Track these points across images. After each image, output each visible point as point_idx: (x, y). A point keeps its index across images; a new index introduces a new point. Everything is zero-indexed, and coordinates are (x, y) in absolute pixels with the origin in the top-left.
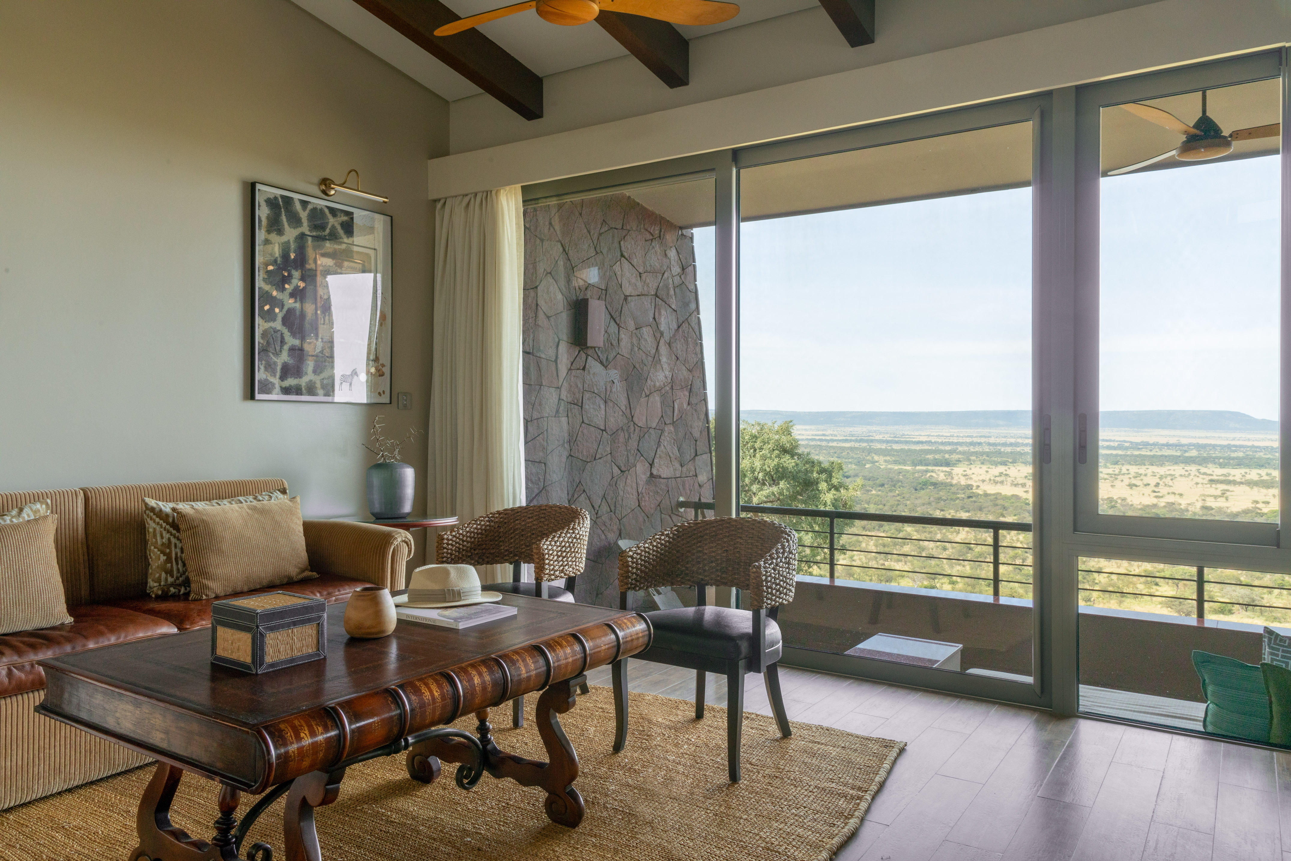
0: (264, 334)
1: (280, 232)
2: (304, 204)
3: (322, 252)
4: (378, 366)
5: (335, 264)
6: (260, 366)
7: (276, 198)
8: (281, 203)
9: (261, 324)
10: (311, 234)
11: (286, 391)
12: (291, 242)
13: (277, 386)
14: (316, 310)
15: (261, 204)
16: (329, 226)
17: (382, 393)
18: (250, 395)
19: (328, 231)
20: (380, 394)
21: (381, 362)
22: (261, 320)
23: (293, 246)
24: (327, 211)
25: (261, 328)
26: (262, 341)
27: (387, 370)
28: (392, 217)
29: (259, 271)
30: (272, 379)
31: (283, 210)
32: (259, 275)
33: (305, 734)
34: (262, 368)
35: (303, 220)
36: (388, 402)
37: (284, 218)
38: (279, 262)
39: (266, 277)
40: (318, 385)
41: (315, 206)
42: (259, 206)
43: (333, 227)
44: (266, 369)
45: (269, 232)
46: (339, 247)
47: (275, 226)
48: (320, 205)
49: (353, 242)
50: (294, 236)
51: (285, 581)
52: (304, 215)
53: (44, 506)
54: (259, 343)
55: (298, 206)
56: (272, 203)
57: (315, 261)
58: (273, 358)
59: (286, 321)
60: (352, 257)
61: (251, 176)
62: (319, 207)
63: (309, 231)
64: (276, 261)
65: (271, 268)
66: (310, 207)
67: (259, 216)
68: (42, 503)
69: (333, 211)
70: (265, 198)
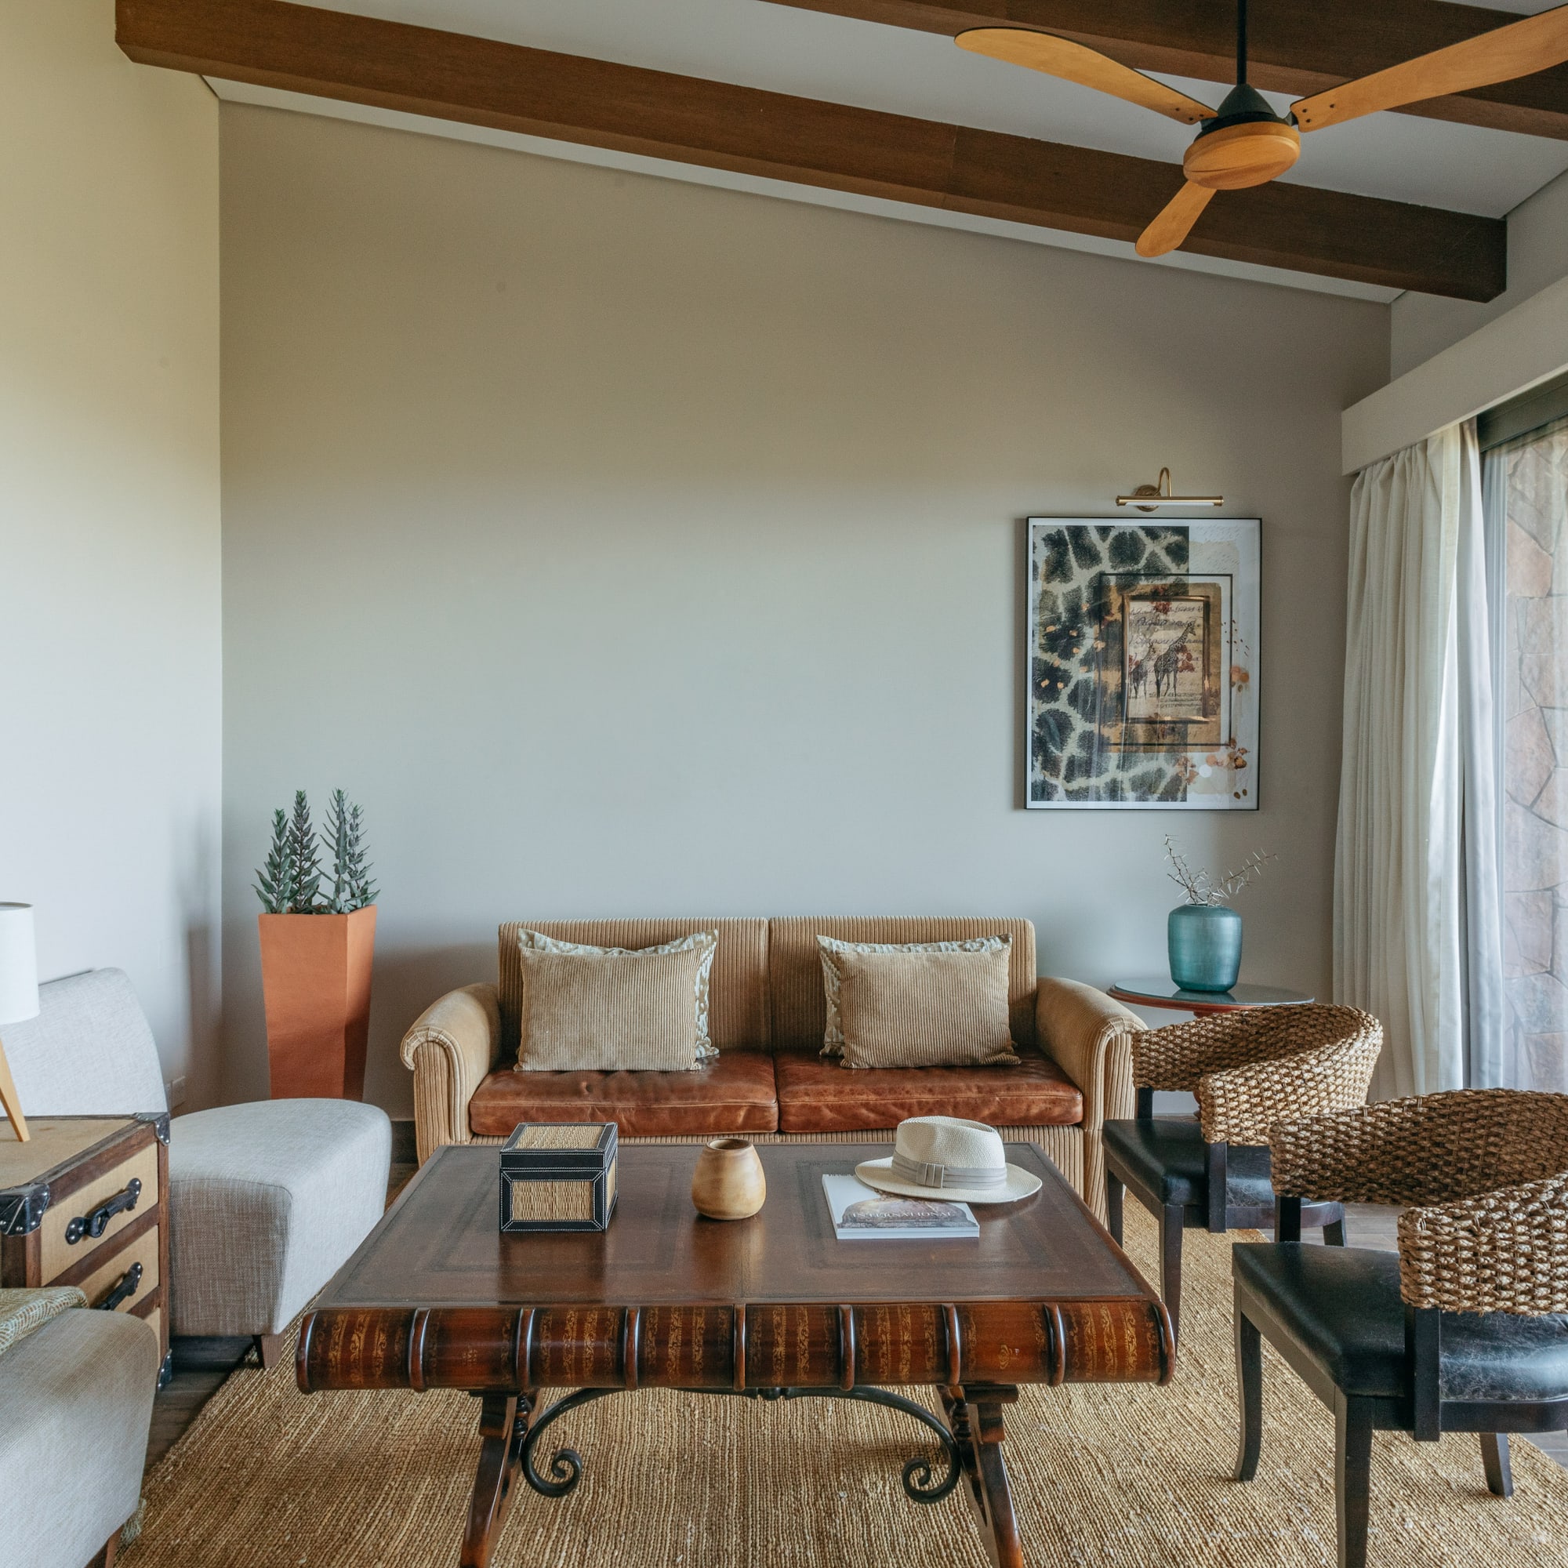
0: (1041, 721)
1: (1066, 577)
2: (1104, 531)
3: (1134, 594)
4: (1235, 753)
5: (1156, 608)
6: (1035, 763)
7: (1059, 532)
8: (1067, 538)
9: (1036, 706)
10: (1116, 572)
11: (1072, 795)
12: (1083, 589)
13: (1061, 792)
14: (1123, 677)
15: (1037, 545)
16: (1146, 555)
17: (1241, 794)
18: (1020, 803)
19: (1143, 562)
20: (1237, 795)
21: (1239, 745)
22: (1036, 702)
23: (1085, 594)
24: (1142, 534)
25: (1036, 711)
26: (1037, 730)
27: (1251, 759)
28: (1261, 519)
29: (1033, 636)
30: (1053, 781)
31: (1070, 546)
32: (1033, 641)
33: (359, 1338)
34: (1038, 765)
35: (1102, 555)
36: (1255, 807)
37: (1071, 556)
38: (1063, 619)
39: (1043, 642)
40: (1127, 785)
41: (1121, 531)
42: (1034, 547)
43: (1153, 554)
44: (1044, 768)
45: (1048, 578)
46: (1164, 582)
47: (1058, 569)
48: (1131, 527)
49: (1188, 570)
50: (1088, 579)
51: (968, 1062)
52: (1103, 548)
53: (710, 937)
54: (1033, 732)
55: (1094, 537)
56: (1055, 541)
57: (1122, 608)
58: (1055, 751)
59: (1073, 699)
60: (1186, 593)
61: (1023, 509)
62: (1128, 531)
63: (1112, 567)
64: (1059, 619)
65: (1051, 629)
66: (1113, 534)
67: (1034, 561)
68: (707, 934)
69: (1152, 533)
70: (1044, 536)
